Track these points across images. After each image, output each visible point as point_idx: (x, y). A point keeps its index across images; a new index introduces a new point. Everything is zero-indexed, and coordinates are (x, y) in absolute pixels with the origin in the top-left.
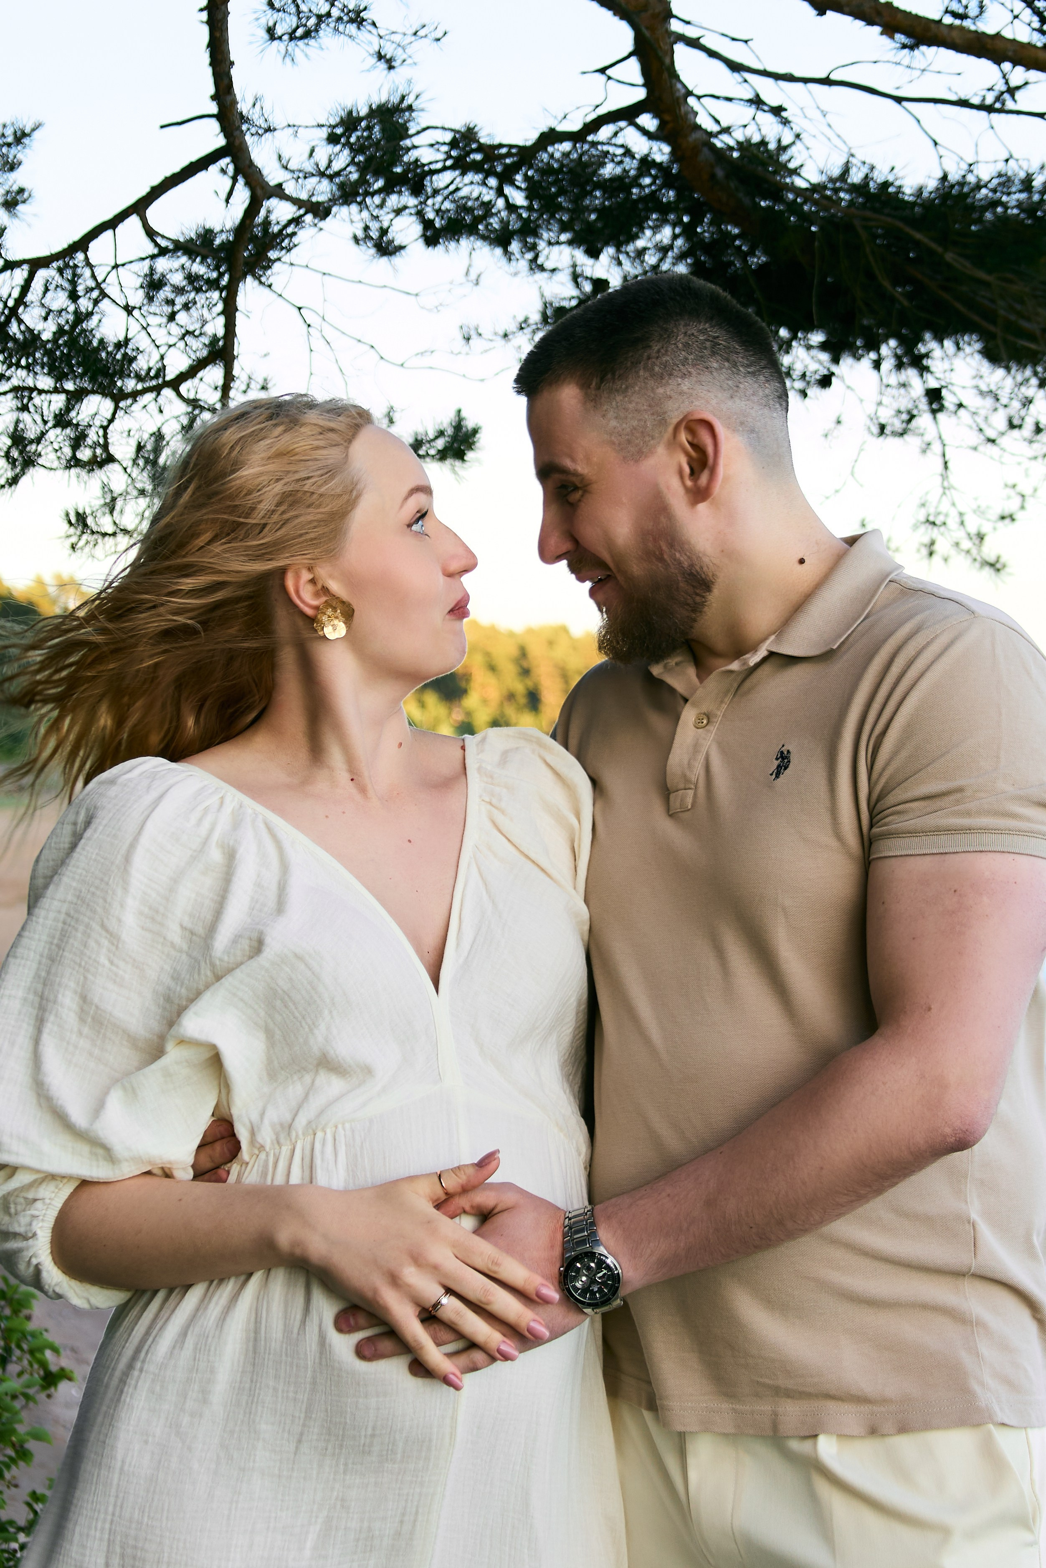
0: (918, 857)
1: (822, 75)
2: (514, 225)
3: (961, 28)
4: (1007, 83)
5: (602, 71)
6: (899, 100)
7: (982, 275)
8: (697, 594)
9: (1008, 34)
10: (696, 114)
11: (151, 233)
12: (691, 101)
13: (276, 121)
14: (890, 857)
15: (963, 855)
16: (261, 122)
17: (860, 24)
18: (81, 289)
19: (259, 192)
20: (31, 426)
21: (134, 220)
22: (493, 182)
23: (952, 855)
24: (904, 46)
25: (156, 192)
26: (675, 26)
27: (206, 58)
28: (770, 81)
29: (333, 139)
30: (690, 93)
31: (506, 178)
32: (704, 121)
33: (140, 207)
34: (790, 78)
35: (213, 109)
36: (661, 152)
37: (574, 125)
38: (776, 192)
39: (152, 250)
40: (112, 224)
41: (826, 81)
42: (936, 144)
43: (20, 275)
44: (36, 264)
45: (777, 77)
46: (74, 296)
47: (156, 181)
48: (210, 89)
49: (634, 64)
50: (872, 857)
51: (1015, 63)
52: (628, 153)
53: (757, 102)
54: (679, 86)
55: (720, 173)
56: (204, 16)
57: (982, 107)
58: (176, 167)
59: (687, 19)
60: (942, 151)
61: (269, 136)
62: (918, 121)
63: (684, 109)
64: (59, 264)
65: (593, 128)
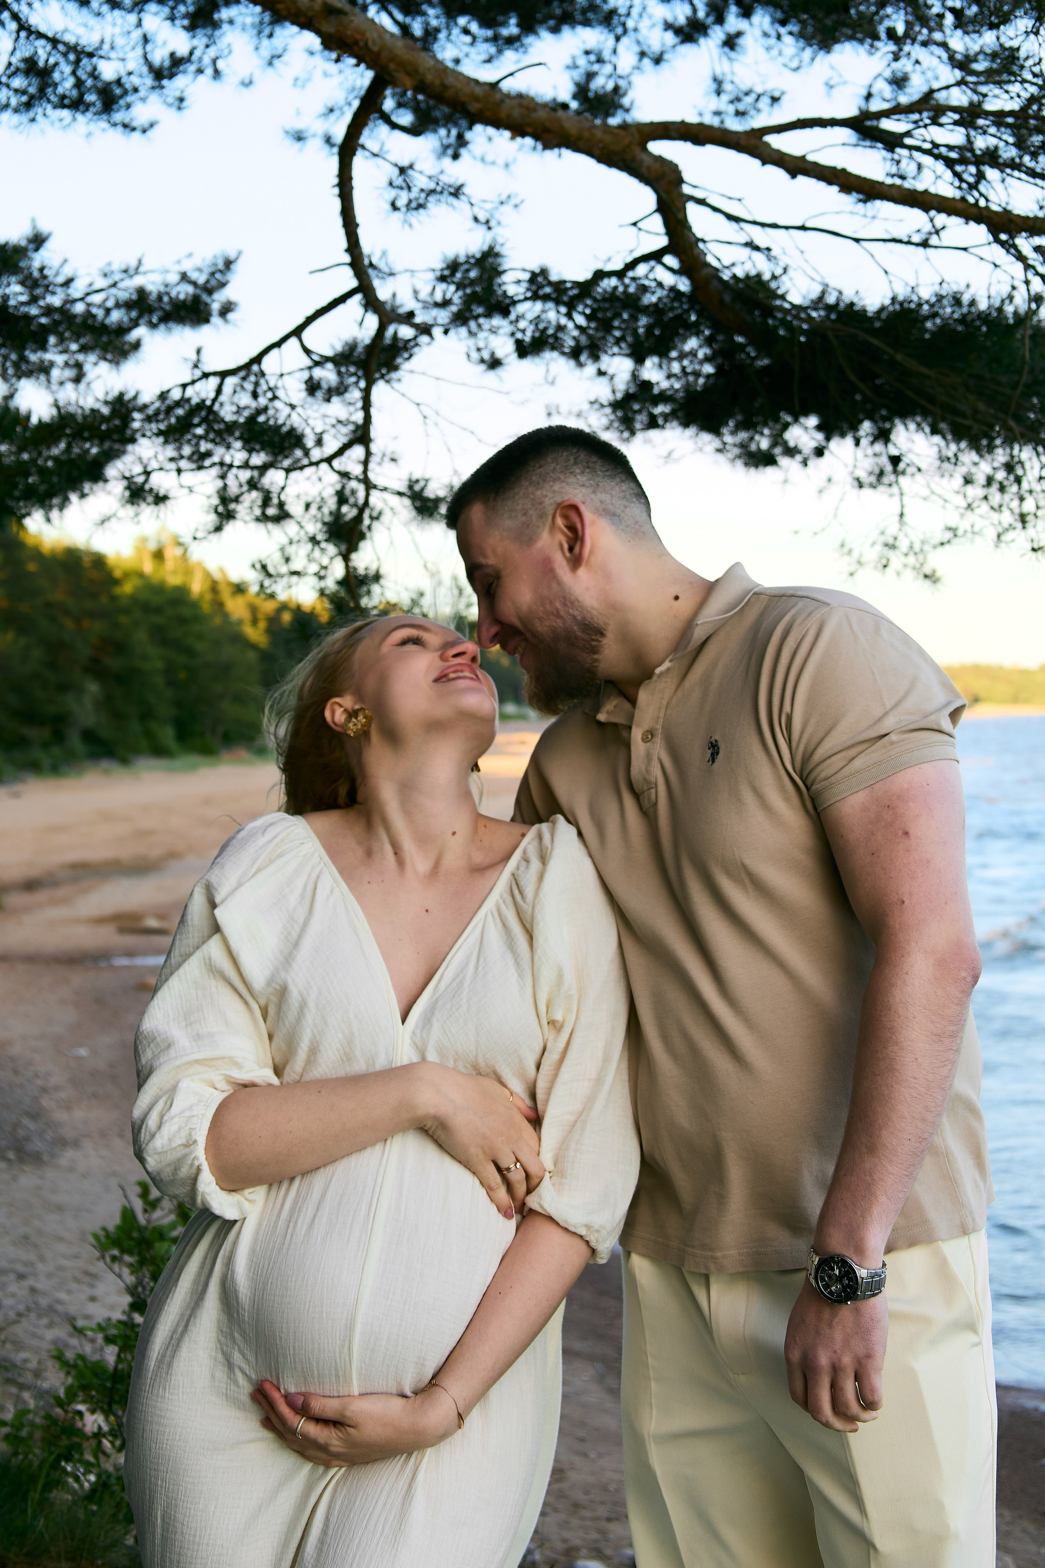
1: (799, 224)
2: (583, 340)
3: (900, 187)
4: (934, 226)
5: (635, 224)
6: (857, 240)
7: (924, 370)
8: (593, 640)
9: (932, 190)
10: (705, 254)
11: (307, 351)
12: (700, 245)
13: (397, 267)
16: (385, 269)
17: (822, 185)
18: (260, 391)
19: (385, 319)
20: (233, 489)
21: (293, 341)
22: (563, 310)
24: (860, 201)
25: (310, 320)
26: (686, 189)
27: (339, 221)
28: (758, 228)
29: (442, 279)
30: (698, 239)
31: (571, 307)
32: (710, 259)
33: (297, 332)
34: (774, 226)
35: (347, 258)
36: (684, 285)
37: (617, 265)
38: (769, 311)
39: (309, 363)
40: (278, 344)
41: (803, 228)
42: (886, 272)
43: (214, 381)
44: (223, 375)
45: (763, 225)
46: (255, 395)
47: (310, 312)
48: (344, 244)
49: (657, 220)
51: (939, 211)
52: (660, 285)
53: (751, 245)
54: (691, 235)
55: (727, 298)
56: (336, 191)
58: (324, 303)
59: (694, 183)
60: (891, 277)
61: (391, 279)
62: (872, 256)
63: (696, 251)
64: (242, 374)
65: (632, 265)
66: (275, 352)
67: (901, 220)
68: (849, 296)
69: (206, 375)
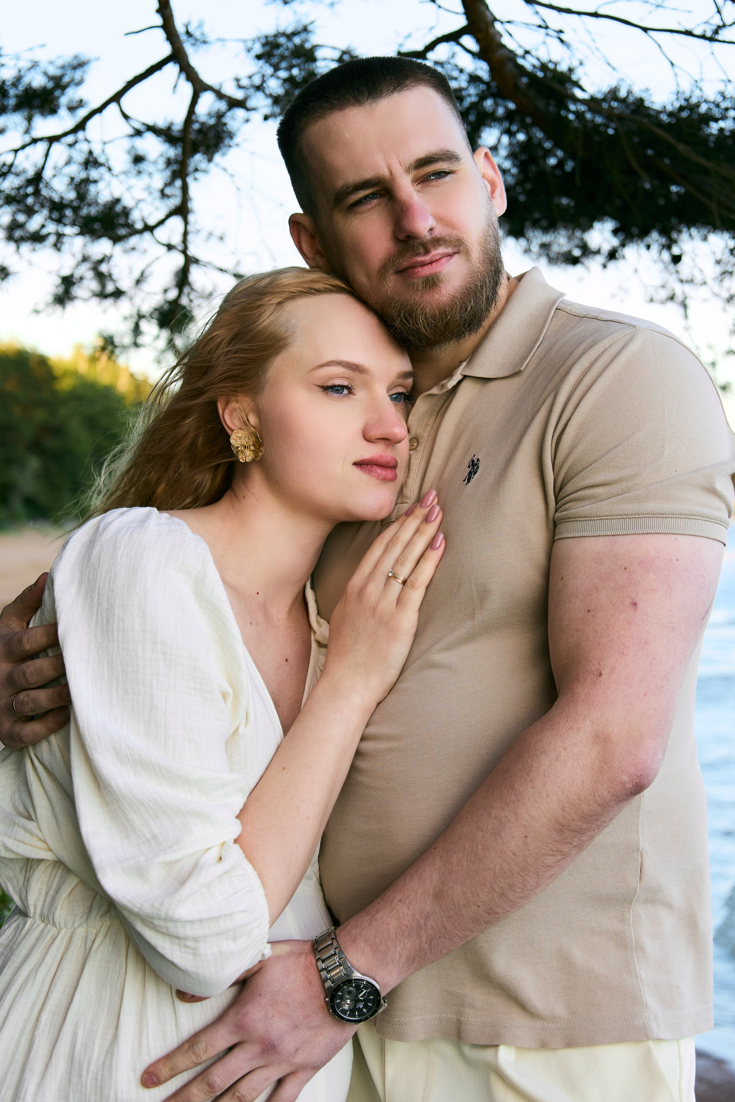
0: (592, 539)
1: (592, 10)
4: (722, 19)
6: (645, 30)
10: (501, 36)
11: (128, 119)
12: (498, 26)
13: (212, 36)
14: (569, 538)
15: (632, 537)
16: (199, 37)
19: (198, 88)
21: (114, 107)
23: (622, 537)
25: (129, 86)
28: (554, 12)
30: (495, 20)
32: (506, 41)
33: (117, 98)
34: (569, 11)
35: (159, 20)
36: (484, 70)
37: (418, 46)
39: (130, 131)
40: (101, 110)
41: (595, 15)
42: (672, 64)
43: (43, 147)
44: (50, 140)
45: (560, 10)
50: (556, 538)
52: (461, 70)
53: (544, 27)
54: (488, 13)
57: (703, 37)
58: (141, 69)
60: (677, 70)
61: (205, 47)
62: (660, 46)
63: (491, 31)
64: (70, 139)
65: (431, 47)
66: (97, 117)
67: (689, 12)
68: (638, 92)
69: (35, 141)
